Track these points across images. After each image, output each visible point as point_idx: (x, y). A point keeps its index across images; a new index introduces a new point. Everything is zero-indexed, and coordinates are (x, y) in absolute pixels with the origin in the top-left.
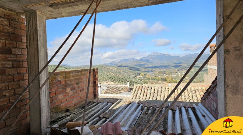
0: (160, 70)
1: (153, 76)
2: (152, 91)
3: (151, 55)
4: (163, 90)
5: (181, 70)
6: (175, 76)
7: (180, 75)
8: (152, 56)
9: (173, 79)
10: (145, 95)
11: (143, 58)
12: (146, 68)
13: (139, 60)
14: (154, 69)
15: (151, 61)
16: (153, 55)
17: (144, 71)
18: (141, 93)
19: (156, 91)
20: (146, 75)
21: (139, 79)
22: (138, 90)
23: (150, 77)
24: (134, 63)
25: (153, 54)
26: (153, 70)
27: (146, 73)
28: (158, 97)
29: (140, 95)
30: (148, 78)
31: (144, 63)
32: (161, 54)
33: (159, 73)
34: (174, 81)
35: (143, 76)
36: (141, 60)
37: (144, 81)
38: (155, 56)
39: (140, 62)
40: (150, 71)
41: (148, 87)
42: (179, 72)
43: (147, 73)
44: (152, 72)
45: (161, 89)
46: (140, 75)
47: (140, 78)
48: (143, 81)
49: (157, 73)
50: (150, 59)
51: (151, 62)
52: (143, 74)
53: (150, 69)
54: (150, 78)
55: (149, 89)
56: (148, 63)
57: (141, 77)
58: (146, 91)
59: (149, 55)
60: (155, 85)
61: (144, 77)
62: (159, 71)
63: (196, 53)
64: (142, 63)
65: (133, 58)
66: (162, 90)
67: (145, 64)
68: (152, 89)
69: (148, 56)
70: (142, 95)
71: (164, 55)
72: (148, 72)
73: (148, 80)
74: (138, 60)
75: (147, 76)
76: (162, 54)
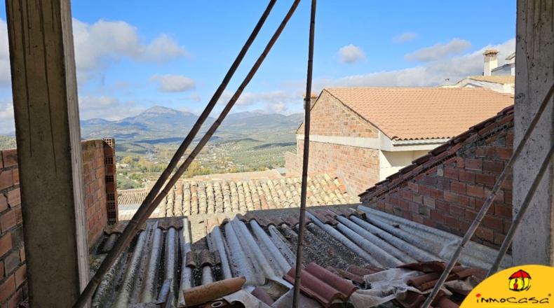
0: (171, 148)
1: (156, 162)
2: (210, 194)
3: (149, 113)
4: (233, 190)
5: (217, 145)
6: (205, 159)
7: (215, 158)
8: (152, 115)
9: (202, 167)
10: (194, 203)
11: (128, 118)
12: (136, 144)
13: (119, 124)
14: (157, 146)
15: (148, 127)
16: (156, 113)
17: (132, 152)
18: (183, 201)
19: (218, 192)
20: (137, 160)
21: (121, 172)
22: (175, 194)
23: (148, 165)
24: (102, 132)
25: (153, 111)
26: (154, 147)
27: (138, 155)
28: (226, 205)
29: (183, 205)
30: (142, 167)
31: (133, 131)
32: (173, 110)
33: (168, 154)
34: (204, 171)
35: (129, 163)
36: (124, 124)
37: (134, 175)
38: (158, 113)
39: (122, 130)
40: (147, 151)
41: (198, 186)
42: (214, 152)
43: (140, 155)
44: (153, 152)
45: (227, 187)
46: (123, 160)
47: (122, 168)
48: (129, 174)
49: (166, 154)
50: (147, 123)
51: (149, 130)
52: (129, 157)
53: (147, 146)
54: (149, 168)
55: (199, 189)
56: (142, 132)
57: (124, 165)
58: (194, 195)
59: (144, 113)
60: (213, 179)
61: (133, 167)
62: (170, 150)
63: (246, 111)
64: (125, 132)
65: (100, 119)
66: (230, 190)
67: (133, 135)
68: (207, 190)
69: (140, 115)
70: (186, 204)
71: (179, 113)
72: (143, 152)
73: (143, 172)
74: (114, 123)
75: (140, 163)
76: (176, 111)
